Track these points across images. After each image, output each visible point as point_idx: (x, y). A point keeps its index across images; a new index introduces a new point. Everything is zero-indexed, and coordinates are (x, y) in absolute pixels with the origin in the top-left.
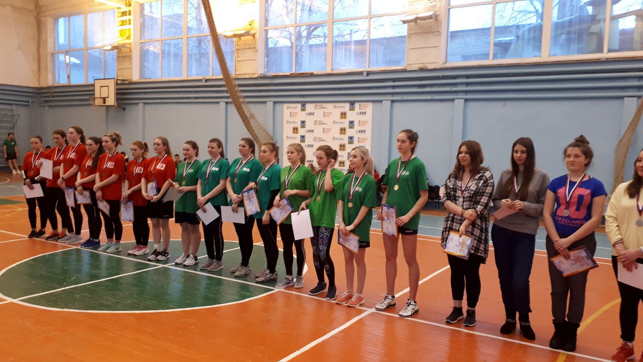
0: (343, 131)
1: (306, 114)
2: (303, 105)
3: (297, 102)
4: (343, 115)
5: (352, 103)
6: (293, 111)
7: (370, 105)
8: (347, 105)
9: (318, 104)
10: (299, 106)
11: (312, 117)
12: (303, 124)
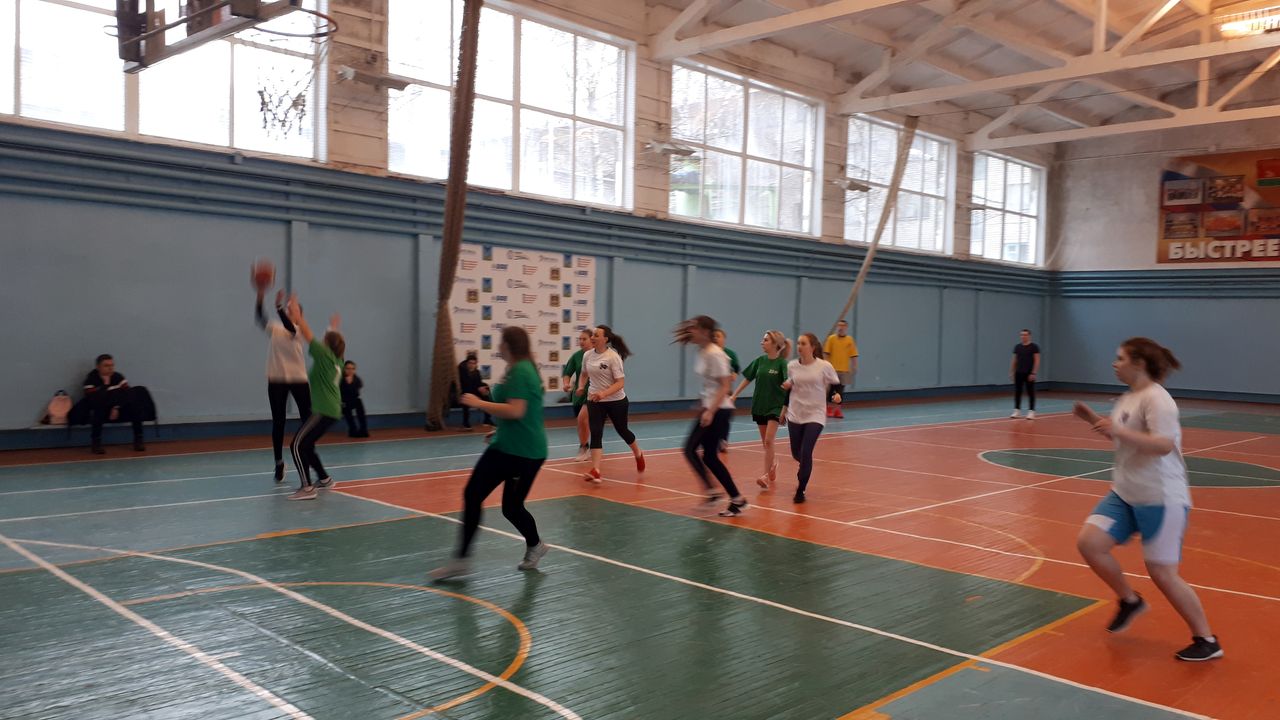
0: (555, 300)
1: (493, 266)
2: (488, 248)
3: (476, 242)
4: (555, 274)
5: (568, 256)
7: (593, 261)
8: (560, 258)
9: (514, 250)
10: (479, 250)
11: (501, 272)
12: (487, 282)
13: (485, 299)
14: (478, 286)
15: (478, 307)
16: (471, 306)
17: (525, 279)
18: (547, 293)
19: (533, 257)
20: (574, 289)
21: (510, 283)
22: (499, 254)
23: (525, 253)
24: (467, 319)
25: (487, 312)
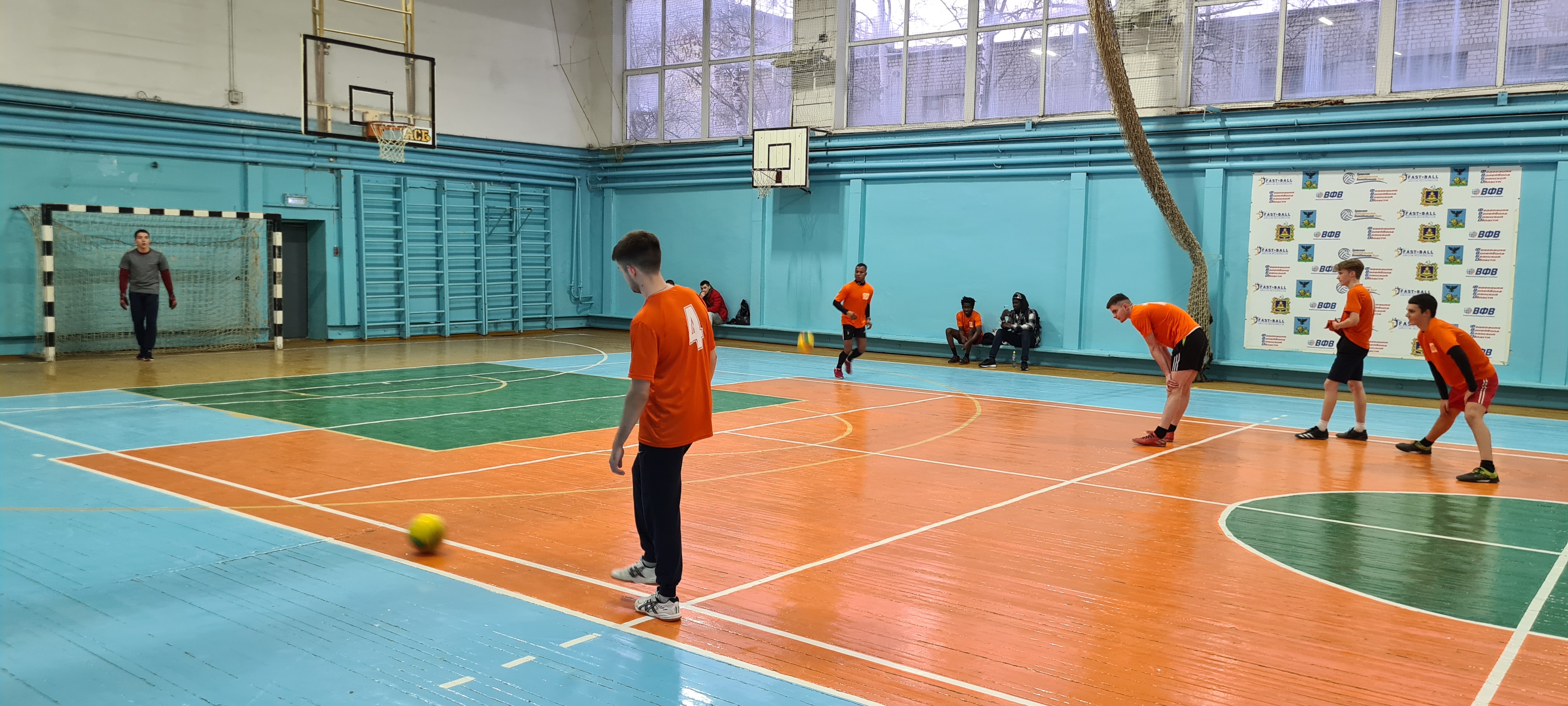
0: (1429, 233)
1: (1319, 196)
2: (1311, 174)
3: (1294, 169)
4: (1432, 196)
5: (1460, 170)
6: (1277, 188)
7: (1517, 175)
8: (1445, 174)
9: (1355, 172)
10: (1298, 179)
11: (1335, 201)
12: (1308, 217)
13: (1303, 236)
14: (1295, 221)
15: (1292, 247)
16: (1283, 245)
17: (1372, 208)
18: (1415, 225)
19: (1391, 179)
20: (1471, 218)
21: (1345, 215)
22: (1327, 181)
23: (1374, 174)
24: (1275, 260)
25: (1306, 253)
